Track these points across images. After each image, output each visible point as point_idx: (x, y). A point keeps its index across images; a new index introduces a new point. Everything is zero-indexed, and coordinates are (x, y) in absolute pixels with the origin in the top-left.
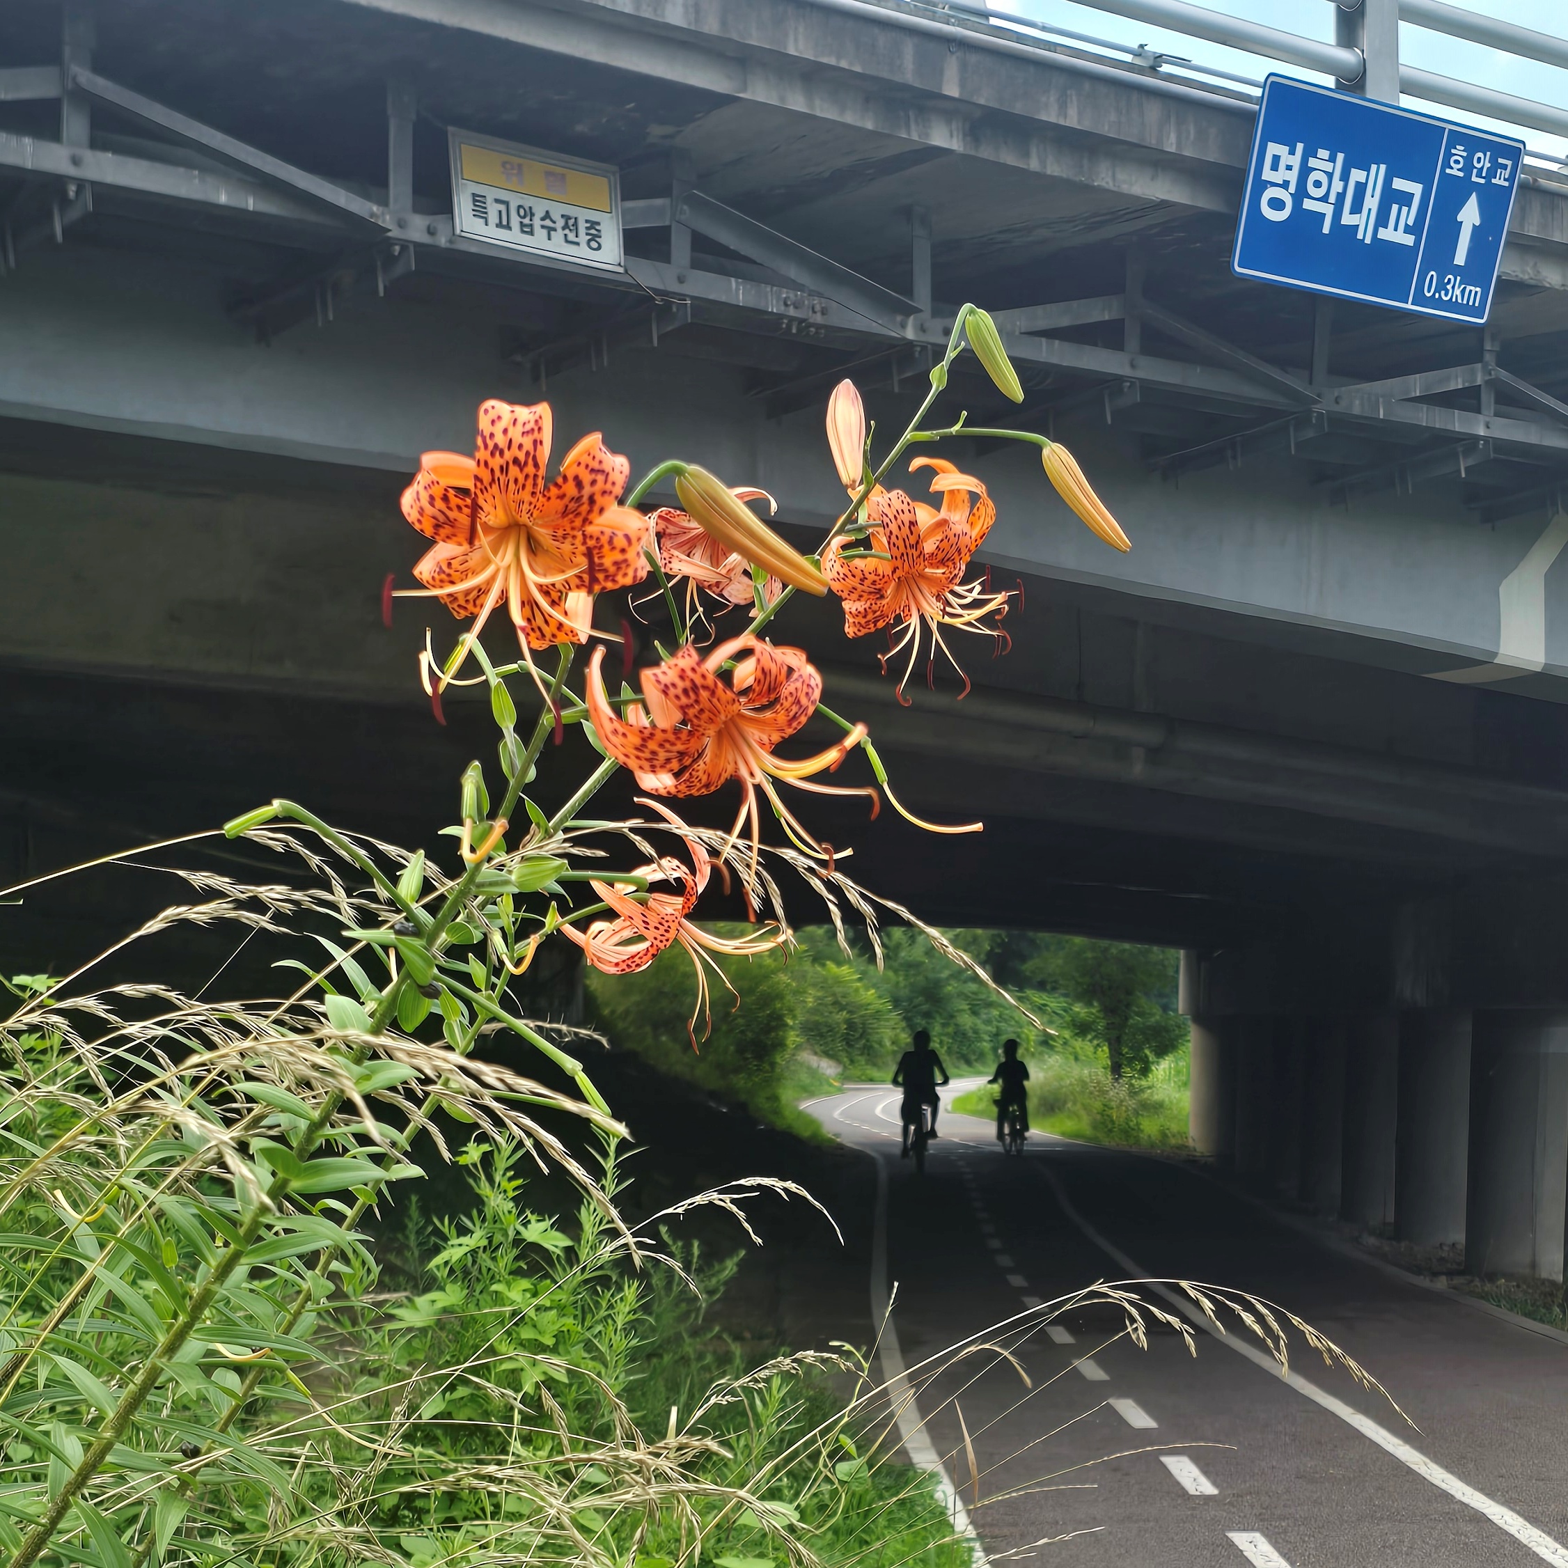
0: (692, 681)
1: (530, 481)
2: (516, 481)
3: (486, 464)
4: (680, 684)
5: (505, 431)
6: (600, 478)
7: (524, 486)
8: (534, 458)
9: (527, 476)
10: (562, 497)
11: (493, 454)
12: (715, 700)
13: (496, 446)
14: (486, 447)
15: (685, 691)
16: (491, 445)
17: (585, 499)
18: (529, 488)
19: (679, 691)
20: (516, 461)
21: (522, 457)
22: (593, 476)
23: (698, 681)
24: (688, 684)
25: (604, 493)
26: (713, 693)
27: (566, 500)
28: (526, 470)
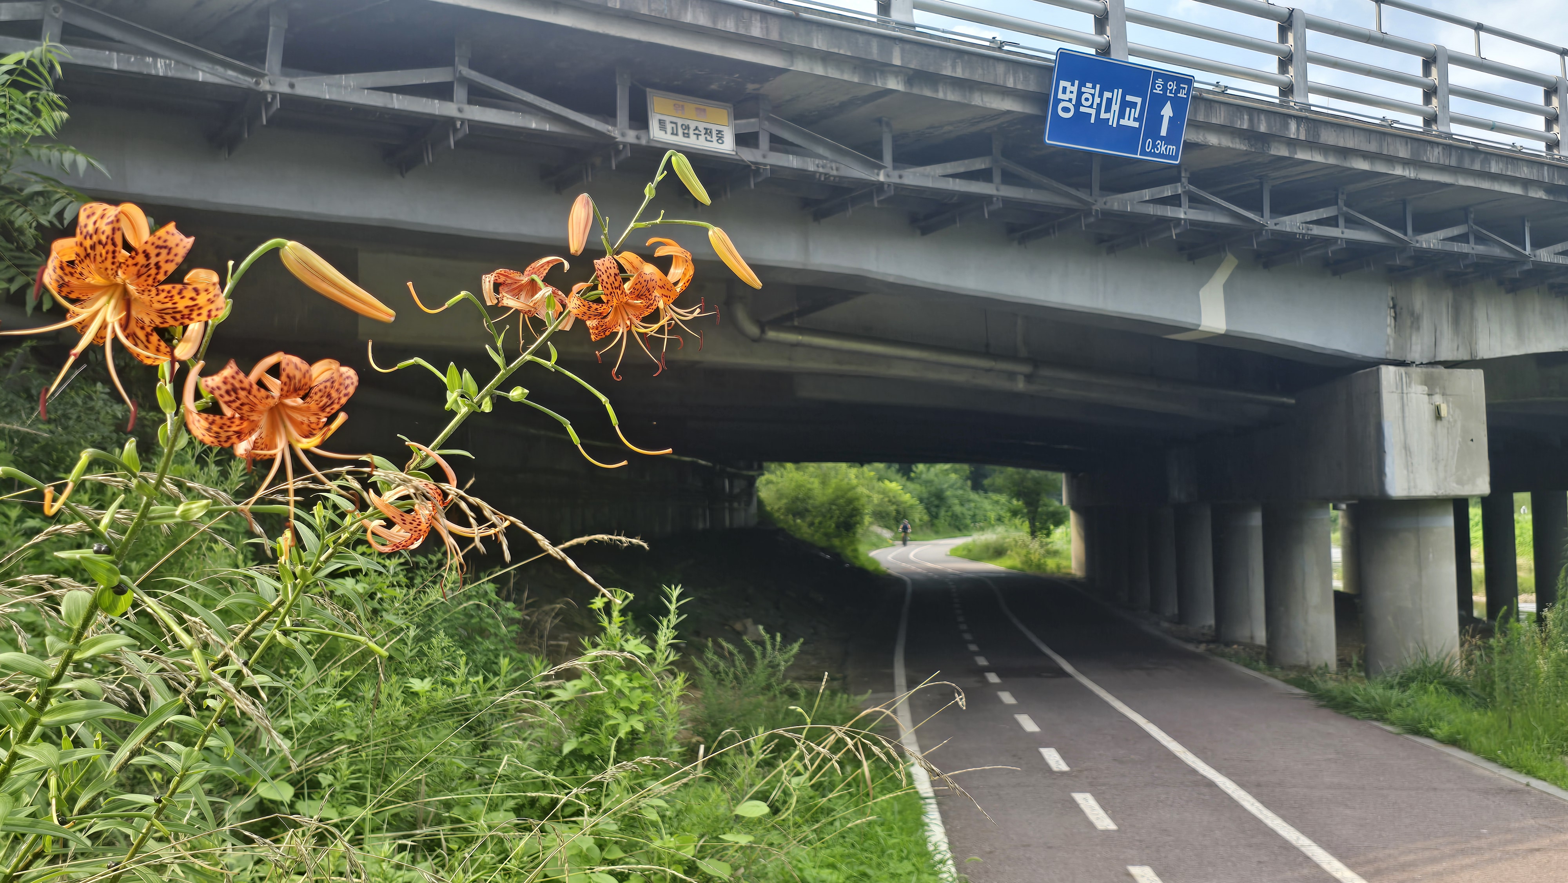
0: (232, 384)
1: (110, 256)
2: (101, 255)
3: (81, 245)
4: (224, 388)
5: (95, 223)
6: (164, 252)
7: (106, 259)
8: (113, 239)
9: (107, 253)
10: (136, 265)
11: (85, 238)
12: (251, 397)
13: (87, 233)
14: (81, 233)
15: (228, 392)
16: (85, 231)
17: (152, 266)
18: (110, 260)
19: (222, 392)
20: (100, 242)
21: (103, 238)
22: (157, 251)
23: (238, 385)
24: (229, 387)
25: (167, 261)
26: (249, 393)
27: (139, 267)
28: (107, 247)
